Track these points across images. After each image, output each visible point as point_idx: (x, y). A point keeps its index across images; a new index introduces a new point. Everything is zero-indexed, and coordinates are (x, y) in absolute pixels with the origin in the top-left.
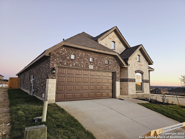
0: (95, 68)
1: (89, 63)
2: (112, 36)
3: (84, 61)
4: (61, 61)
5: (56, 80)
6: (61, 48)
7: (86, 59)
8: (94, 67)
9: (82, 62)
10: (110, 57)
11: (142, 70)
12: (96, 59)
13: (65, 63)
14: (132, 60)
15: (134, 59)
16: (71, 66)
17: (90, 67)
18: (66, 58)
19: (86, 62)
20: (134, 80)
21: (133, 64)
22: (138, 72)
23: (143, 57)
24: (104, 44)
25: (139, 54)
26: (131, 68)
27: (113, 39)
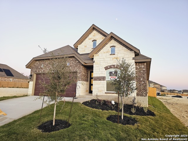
2: (92, 36)
4: (36, 70)
5: (32, 82)
6: (36, 62)
10: (71, 59)
11: (118, 64)
13: (38, 71)
14: (100, 55)
15: (104, 53)
16: (41, 72)
18: (38, 68)
20: (103, 78)
21: (102, 59)
22: (111, 67)
23: (122, 46)
24: (84, 47)
25: (113, 45)
26: (97, 65)
27: (93, 38)
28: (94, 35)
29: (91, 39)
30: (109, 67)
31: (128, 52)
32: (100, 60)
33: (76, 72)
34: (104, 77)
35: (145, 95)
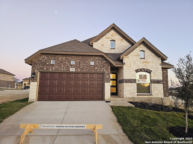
0: (77, 70)
1: (70, 66)
2: (110, 35)
3: (65, 65)
4: (42, 67)
5: (36, 82)
6: (42, 56)
7: (66, 62)
8: (75, 69)
9: (62, 66)
10: (96, 58)
11: (147, 68)
12: (78, 62)
13: (45, 68)
14: (130, 57)
15: (134, 56)
16: (51, 70)
17: (72, 70)
18: (46, 64)
19: (66, 66)
20: (134, 81)
21: (132, 62)
22: (141, 70)
23: (151, 52)
24: (100, 45)
25: (142, 50)
26: (128, 67)
27: (111, 38)
28: (112, 34)
29: (109, 38)
30: (139, 70)
31: (156, 58)
32: (130, 62)
33: (103, 73)
34: (135, 79)
35: (167, 96)
